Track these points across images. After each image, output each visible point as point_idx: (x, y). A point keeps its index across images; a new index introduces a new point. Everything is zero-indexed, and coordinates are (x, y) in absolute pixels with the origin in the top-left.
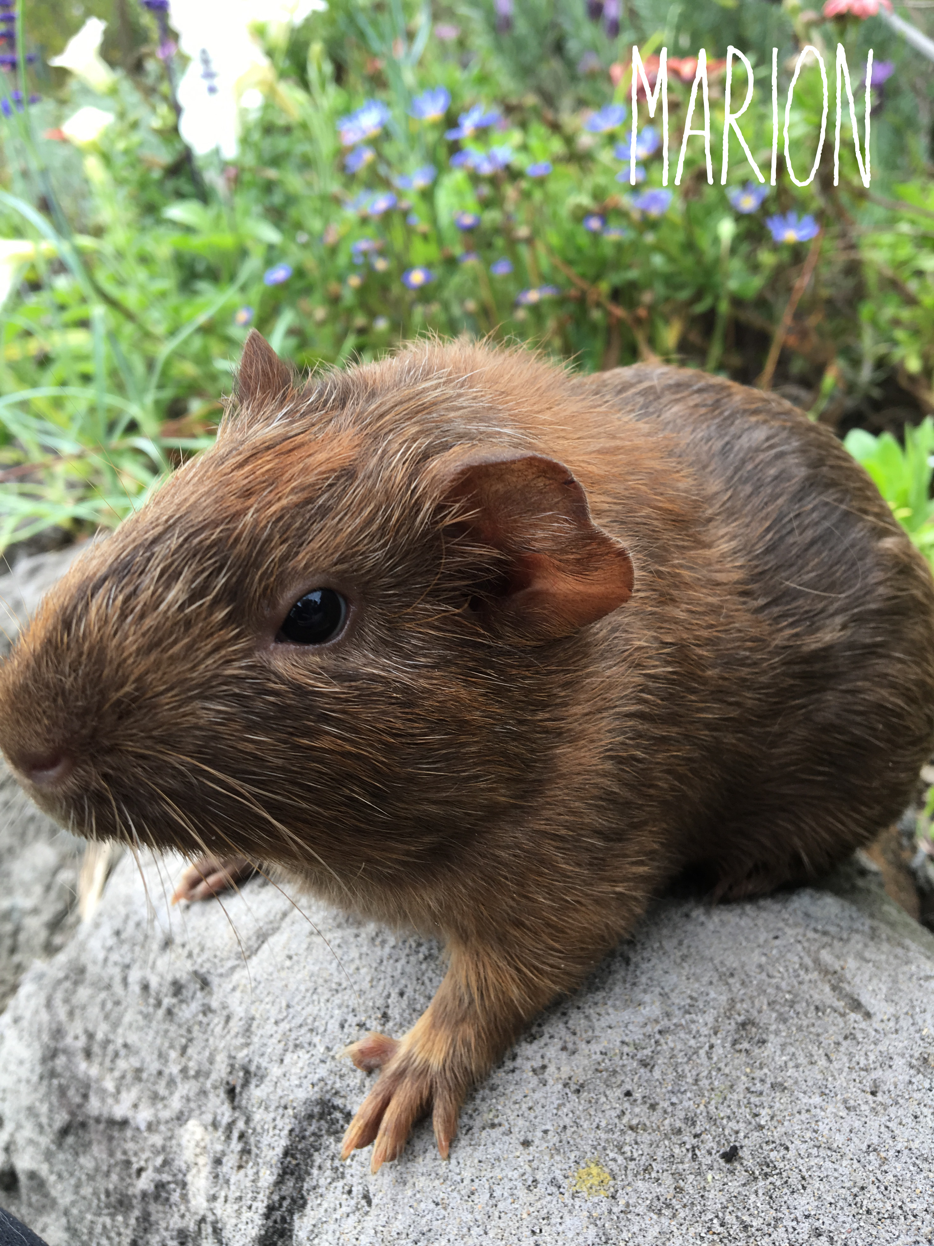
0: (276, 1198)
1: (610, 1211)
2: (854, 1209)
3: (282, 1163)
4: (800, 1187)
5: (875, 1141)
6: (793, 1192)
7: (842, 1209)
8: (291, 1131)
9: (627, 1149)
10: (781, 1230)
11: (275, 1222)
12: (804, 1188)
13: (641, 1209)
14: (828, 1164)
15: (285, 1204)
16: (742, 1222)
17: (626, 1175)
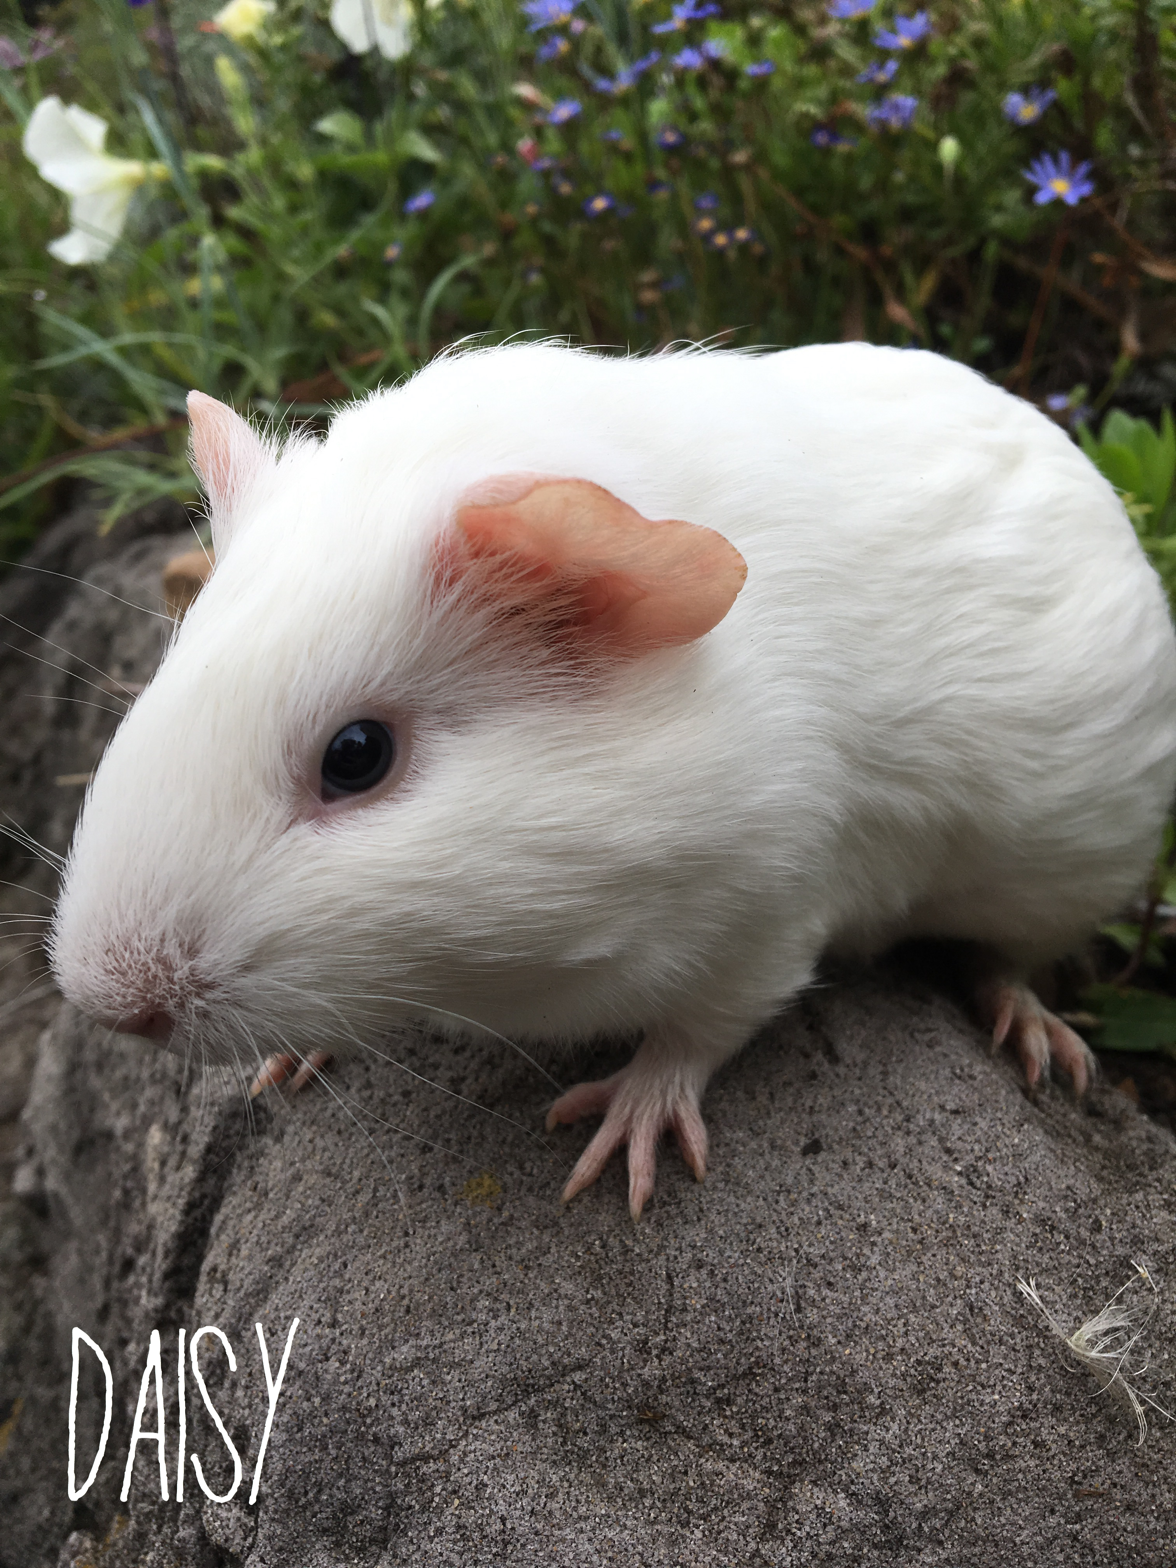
0: (197, 1194)
1: (490, 1220)
2: (744, 1246)
3: (204, 1160)
4: (695, 1218)
5: (790, 1180)
6: (686, 1223)
7: (731, 1244)
8: (215, 1128)
9: (528, 1165)
10: (663, 1257)
11: (196, 1219)
12: (699, 1220)
13: (523, 1224)
14: (732, 1199)
15: (206, 1202)
16: (625, 1246)
17: (519, 1190)
